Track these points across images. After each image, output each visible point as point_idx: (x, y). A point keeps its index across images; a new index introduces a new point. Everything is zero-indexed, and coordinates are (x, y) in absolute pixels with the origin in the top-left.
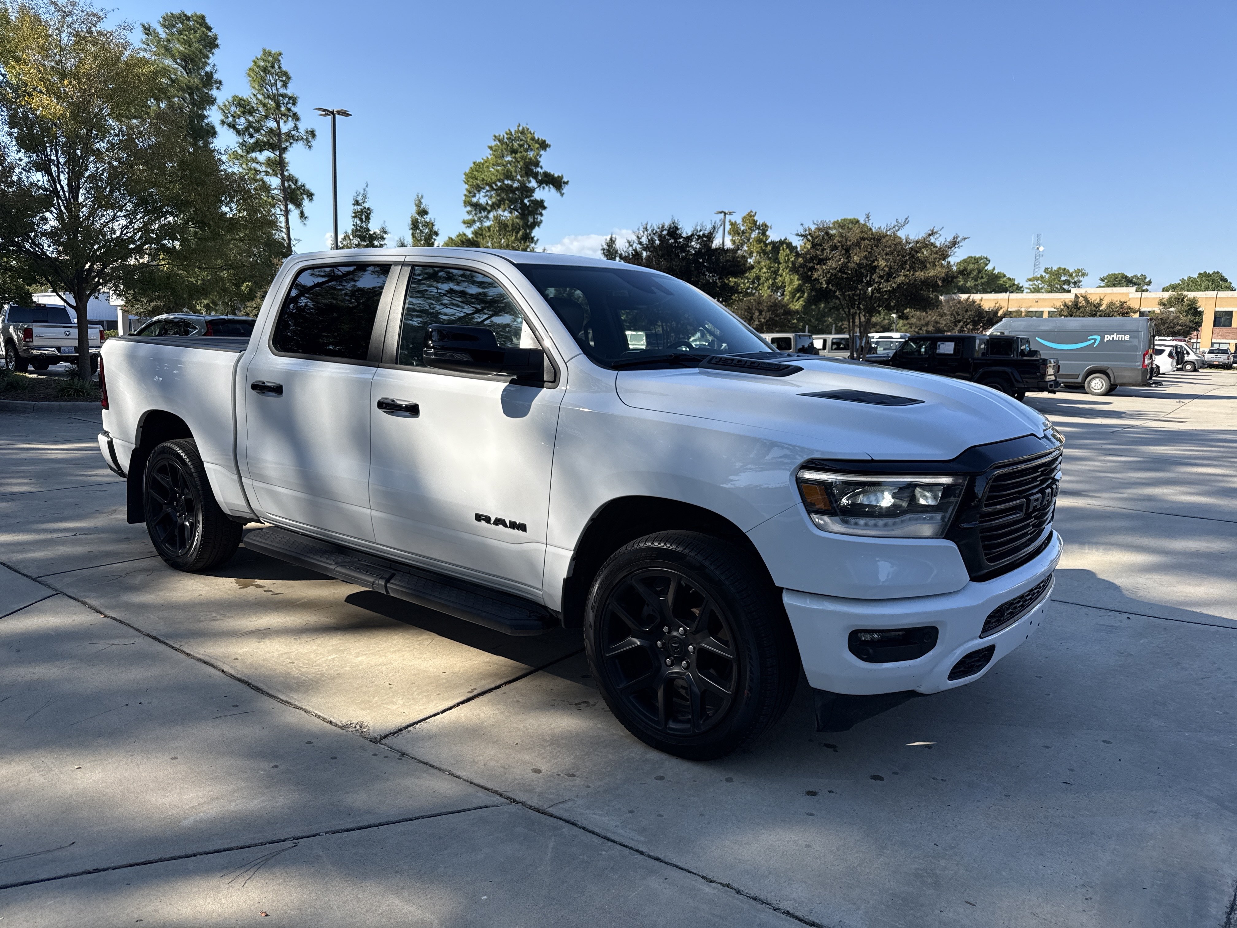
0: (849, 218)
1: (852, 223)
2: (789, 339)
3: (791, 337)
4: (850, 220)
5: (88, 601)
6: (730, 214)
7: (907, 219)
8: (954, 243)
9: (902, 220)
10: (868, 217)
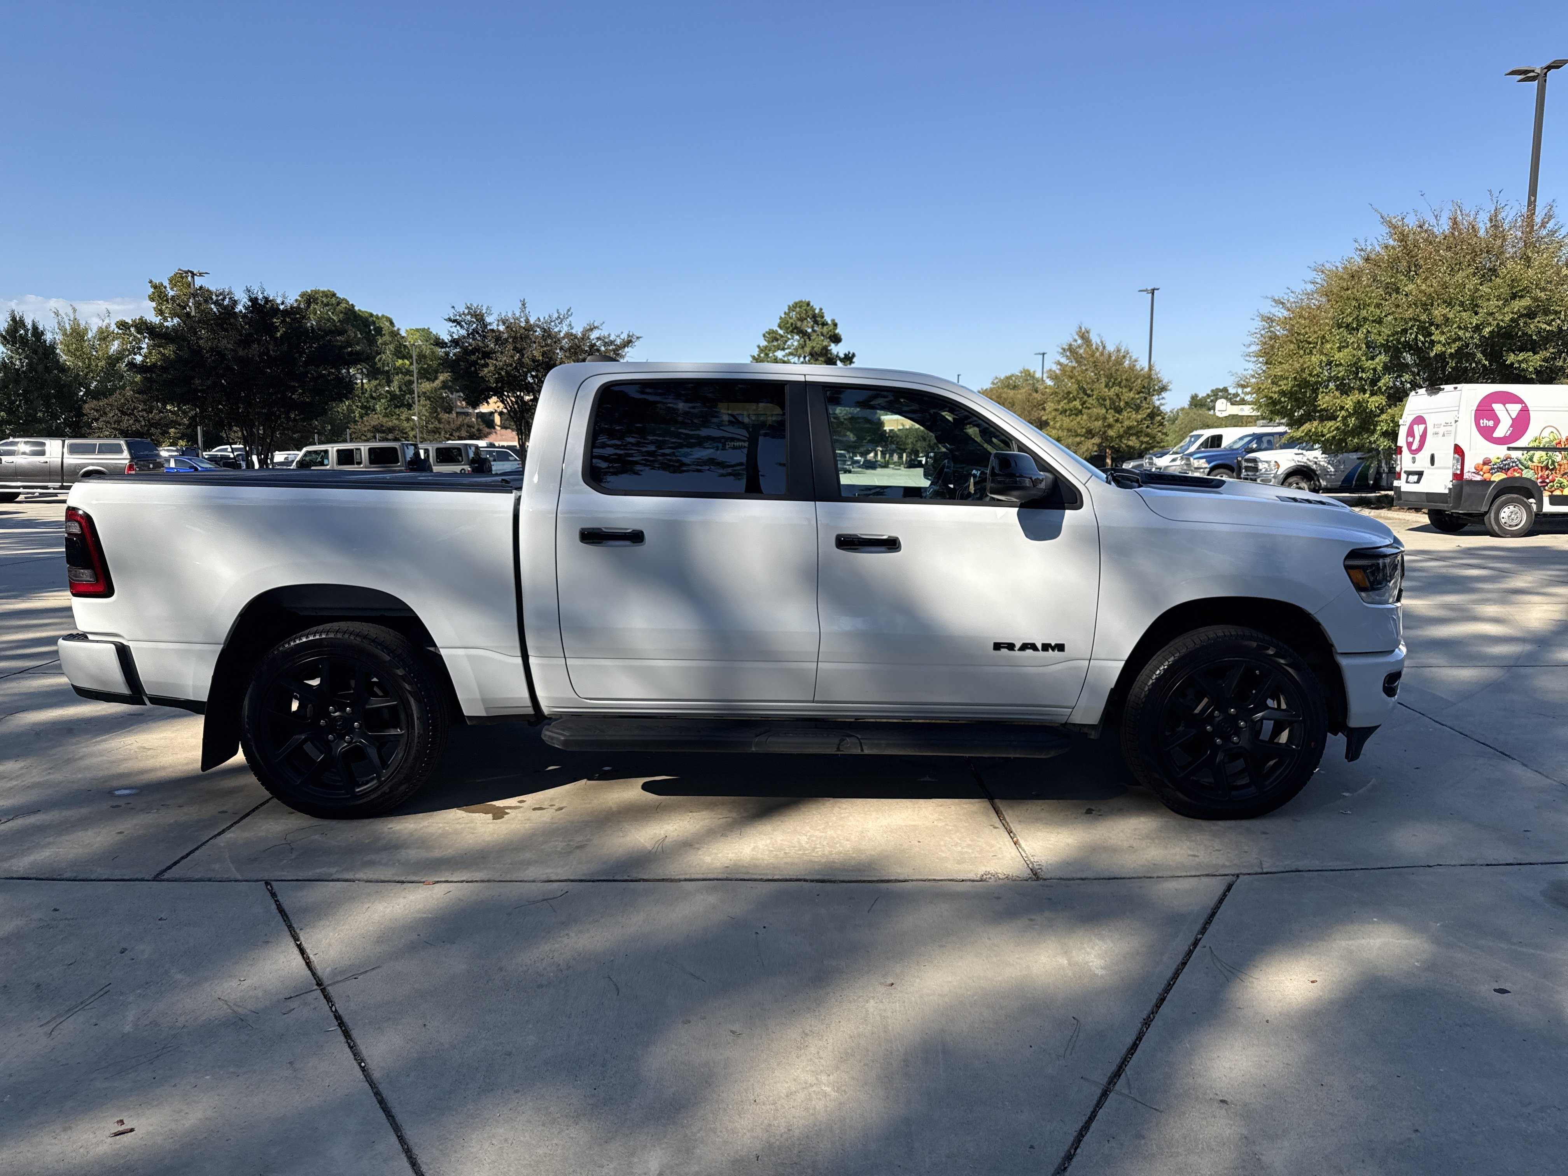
0: (322, 289)
1: (327, 296)
2: (394, 449)
3: (397, 447)
4: (323, 292)
5: (358, 876)
6: (201, 275)
7: (569, 310)
8: (628, 343)
9: (563, 312)
10: (524, 305)
